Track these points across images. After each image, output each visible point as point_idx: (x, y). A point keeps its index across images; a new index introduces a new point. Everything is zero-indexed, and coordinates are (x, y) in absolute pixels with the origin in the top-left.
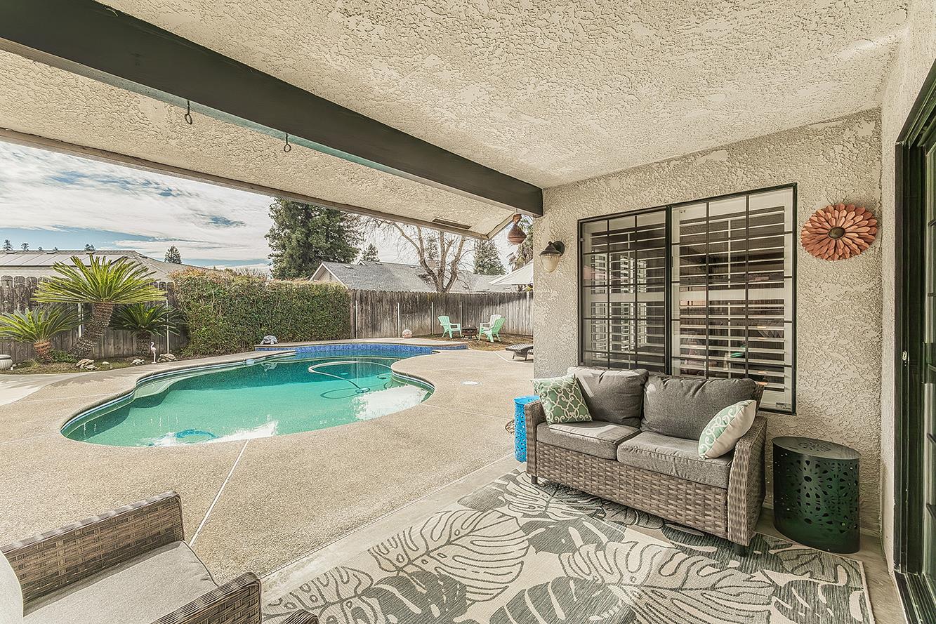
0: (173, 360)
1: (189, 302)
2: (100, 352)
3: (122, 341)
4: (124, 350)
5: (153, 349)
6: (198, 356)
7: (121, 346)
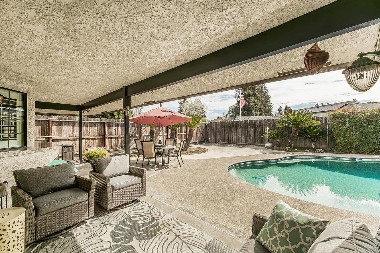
0: (323, 152)
1: (334, 126)
2: (300, 145)
3: (307, 142)
4: (308, 145)
5: (313, 146)
6: (340, 152)
7: (307, 144)
